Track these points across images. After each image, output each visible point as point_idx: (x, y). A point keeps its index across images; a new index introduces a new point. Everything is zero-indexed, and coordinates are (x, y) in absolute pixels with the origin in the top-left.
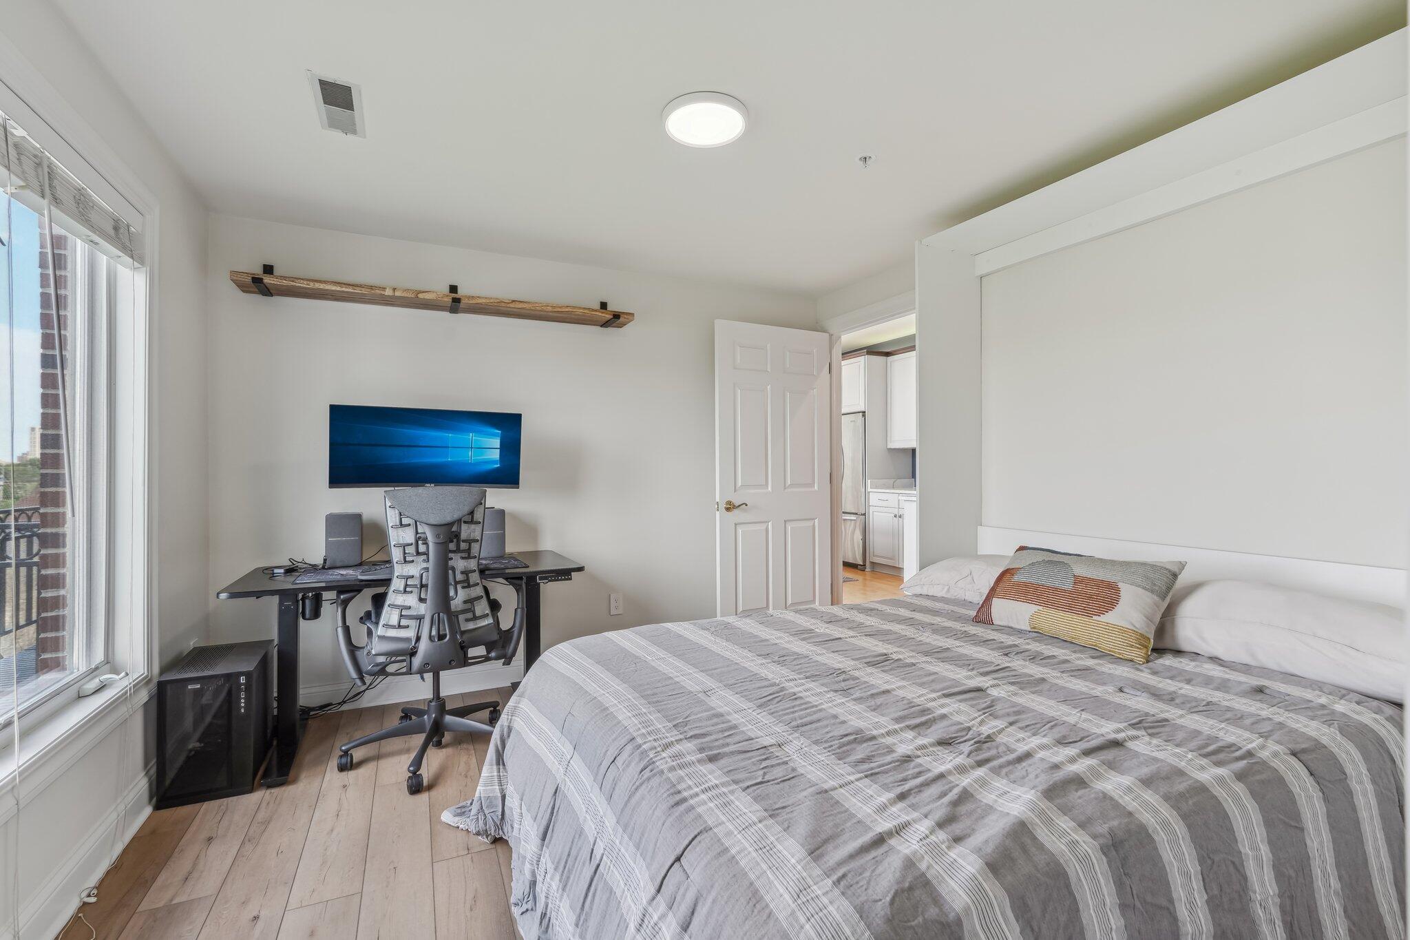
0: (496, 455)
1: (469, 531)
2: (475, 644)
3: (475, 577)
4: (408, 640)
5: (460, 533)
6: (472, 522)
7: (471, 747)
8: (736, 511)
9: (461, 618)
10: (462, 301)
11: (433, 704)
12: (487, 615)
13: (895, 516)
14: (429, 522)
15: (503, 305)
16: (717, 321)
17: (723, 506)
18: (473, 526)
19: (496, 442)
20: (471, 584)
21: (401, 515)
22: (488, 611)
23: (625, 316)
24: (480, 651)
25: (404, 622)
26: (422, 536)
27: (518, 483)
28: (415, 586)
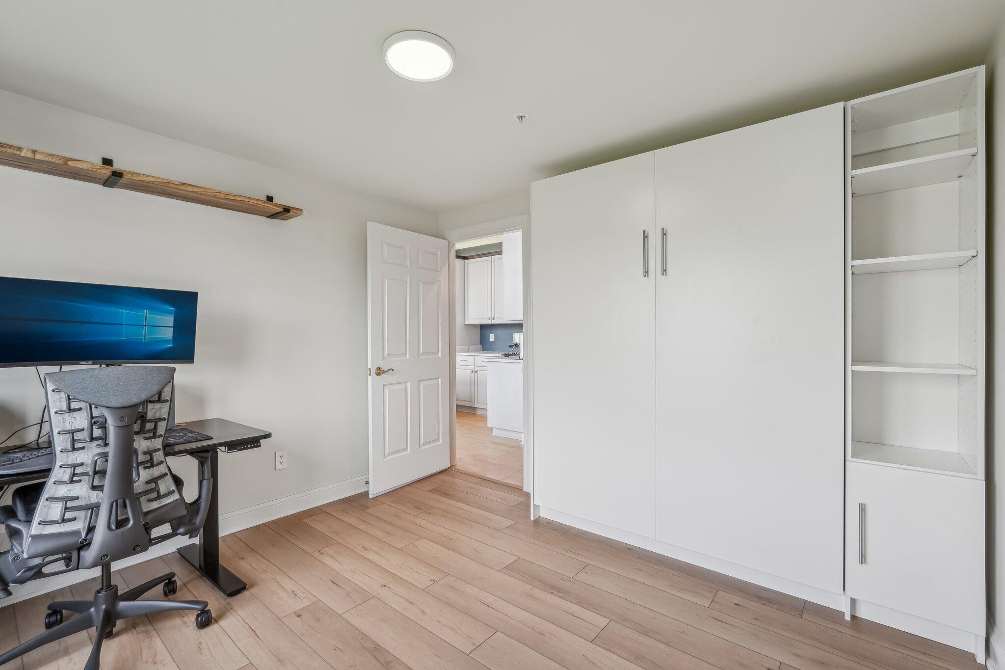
0: (169, 334)
1: (154, 411)
2: (159, 523)
3: (159, 456)
4: (77, 533)
5: (146, 413)
6: (159, 400)
7: (150, 628)
8: (383, 375)
9: (143, 499)
10: (125, 176)
11: (102, 594)
12: (173, 491)
13: (472, 372)
14: (110, 405)
15: (173, 186)
16: (369, 224)
17: (373, 372)
18: (158, 406)
19: (170, 320)
20: (155, 463)
21: (69, 399)
22: (173, 487)
23: (294, 211)
24: (166, 529)
25: (68, 515)
26: (100, 420)
27: (193, 358)
28: (86, 474)
